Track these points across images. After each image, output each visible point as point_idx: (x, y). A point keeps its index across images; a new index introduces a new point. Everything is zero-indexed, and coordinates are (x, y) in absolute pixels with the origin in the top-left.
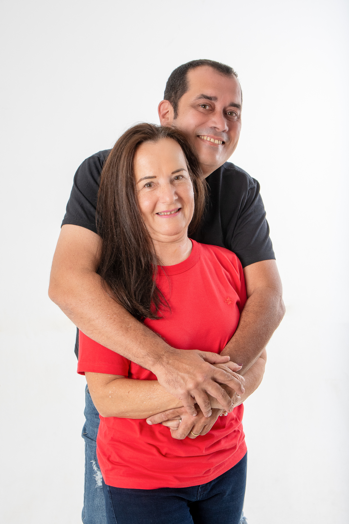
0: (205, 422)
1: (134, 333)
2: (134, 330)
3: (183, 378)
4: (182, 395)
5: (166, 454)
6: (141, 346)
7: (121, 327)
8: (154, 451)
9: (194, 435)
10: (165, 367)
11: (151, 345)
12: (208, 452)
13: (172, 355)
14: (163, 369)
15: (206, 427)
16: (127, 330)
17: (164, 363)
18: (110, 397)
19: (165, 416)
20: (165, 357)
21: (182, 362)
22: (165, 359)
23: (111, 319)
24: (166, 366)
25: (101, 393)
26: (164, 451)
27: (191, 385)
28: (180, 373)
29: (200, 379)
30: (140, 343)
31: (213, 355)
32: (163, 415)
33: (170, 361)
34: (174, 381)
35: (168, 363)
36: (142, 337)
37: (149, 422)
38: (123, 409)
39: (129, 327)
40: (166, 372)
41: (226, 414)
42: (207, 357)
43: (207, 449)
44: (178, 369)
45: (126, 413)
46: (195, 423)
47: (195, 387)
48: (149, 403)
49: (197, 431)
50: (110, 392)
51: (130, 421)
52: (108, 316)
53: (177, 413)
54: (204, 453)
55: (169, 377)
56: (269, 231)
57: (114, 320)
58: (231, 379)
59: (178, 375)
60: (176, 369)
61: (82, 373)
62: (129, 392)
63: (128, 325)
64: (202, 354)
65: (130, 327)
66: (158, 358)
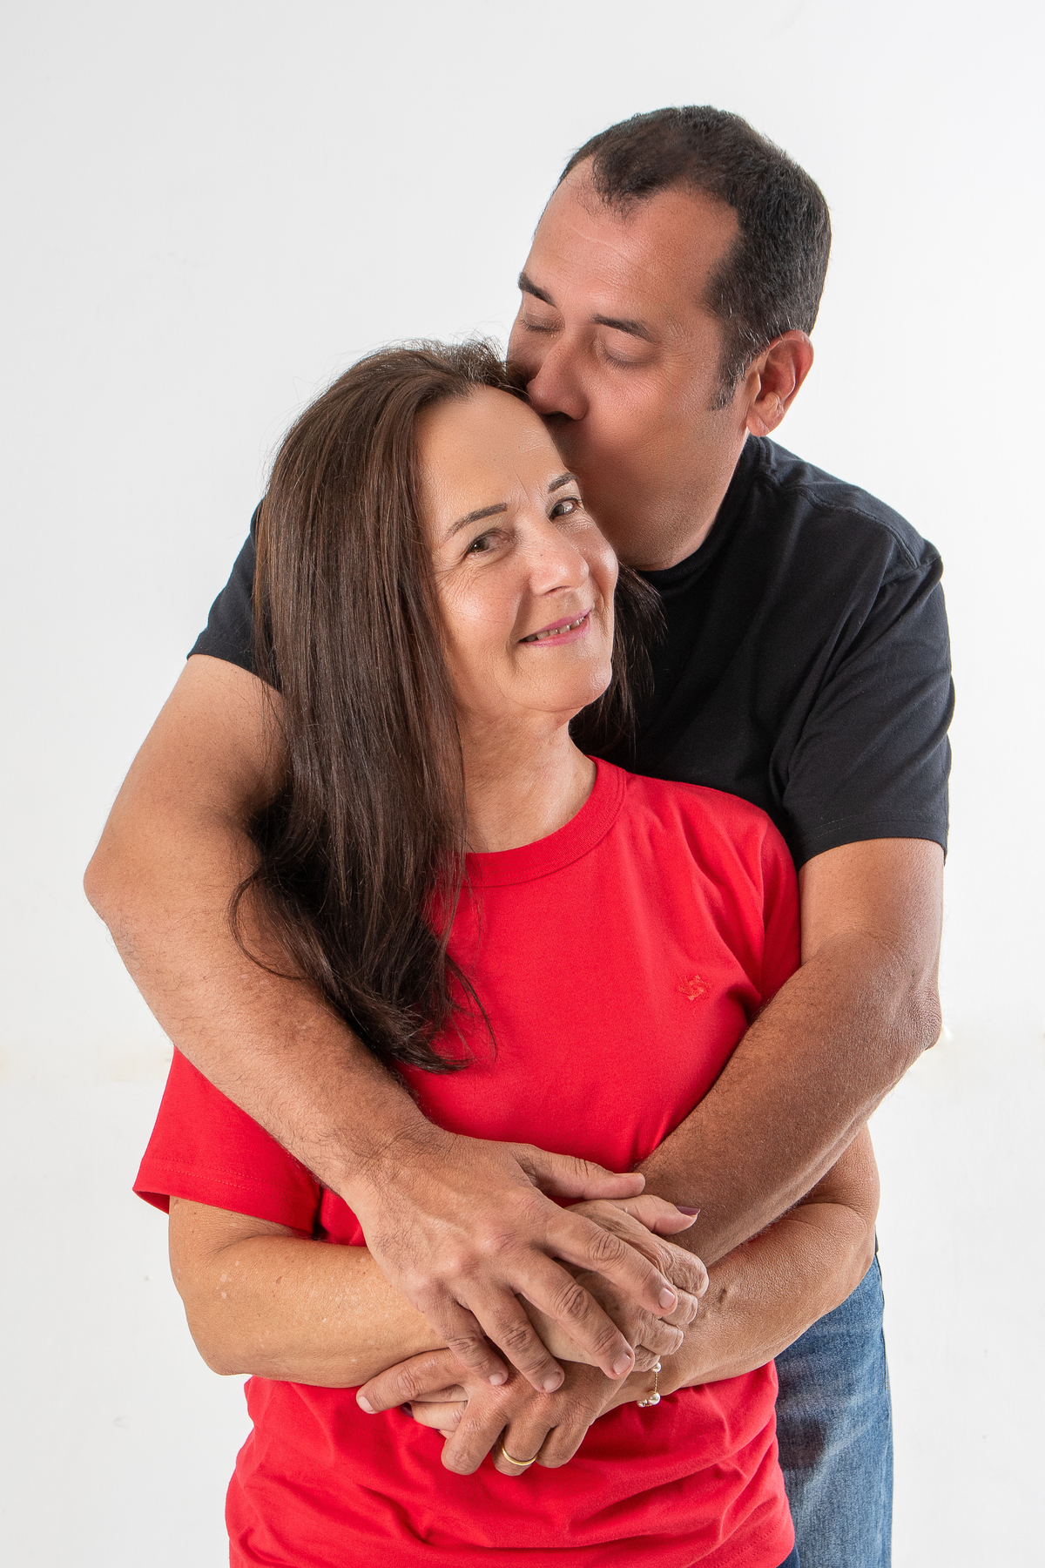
0: (546, 1415)
1: (315, 1051)
2: (318, 1042)
3: (430, 1237)
4: (419, 1293)
5: (431, 1531)
6: (323, 1099)
7: (276, 1023)
8: (387, 1519)
9: (510, 1462)
10: (381, 1189)
11: (357, 1104)
12: (582, 1539)
13: (417, 1151)
14: (377, 1197)
15: (557, 1434)
16: (292, 1036)
17: (381, 1175)
18: (224, 1295)
19: (408, 1386)
20: (389, 1155)
21: (442, 1180)
22: (387, 1163)
23: (251, 989)
24: (386, 1189)
25: (197, 1279)
26: (426, 1521)
27: (449, 1265)
28: (423, 1217)
29: (485, 1243)
30: (323, 1088)
31: (578, 1168)
32: (399, 1378)
33: (404, 1173)
34: (401, 1242)
35: (394, 1178)
36: (336, 1069)
37: (363, 1403)
38: (261, 1340)
39: (304, 1027)
40: (382, 1206)
41: (654, 1399)
42: (556, 1175)
43: (579, 1525)
44: (422, 1203)
45: (276, 1360)
46: (509, 1415)
47: (463, 1270)
48: (339, 1322)
49: (518, 1447)
50: (224, 1278)
51: (301, 1393)
52: (244, 976)
53: (447, 1375)
54: (567, 1538)
55: (388, 1229)
56: (950, 721)
57: (258, 997)
58: (614, 1253)
59: (415, 1221)
60: (415, 1200)
61: (161, 1202)
62: (278, 1281)
63: (303, 1022)
64: (536, 1162)
65: (307, 1030)
66: (367, 1154)
